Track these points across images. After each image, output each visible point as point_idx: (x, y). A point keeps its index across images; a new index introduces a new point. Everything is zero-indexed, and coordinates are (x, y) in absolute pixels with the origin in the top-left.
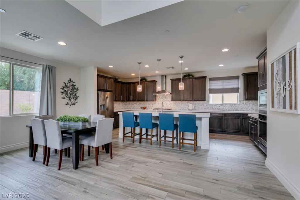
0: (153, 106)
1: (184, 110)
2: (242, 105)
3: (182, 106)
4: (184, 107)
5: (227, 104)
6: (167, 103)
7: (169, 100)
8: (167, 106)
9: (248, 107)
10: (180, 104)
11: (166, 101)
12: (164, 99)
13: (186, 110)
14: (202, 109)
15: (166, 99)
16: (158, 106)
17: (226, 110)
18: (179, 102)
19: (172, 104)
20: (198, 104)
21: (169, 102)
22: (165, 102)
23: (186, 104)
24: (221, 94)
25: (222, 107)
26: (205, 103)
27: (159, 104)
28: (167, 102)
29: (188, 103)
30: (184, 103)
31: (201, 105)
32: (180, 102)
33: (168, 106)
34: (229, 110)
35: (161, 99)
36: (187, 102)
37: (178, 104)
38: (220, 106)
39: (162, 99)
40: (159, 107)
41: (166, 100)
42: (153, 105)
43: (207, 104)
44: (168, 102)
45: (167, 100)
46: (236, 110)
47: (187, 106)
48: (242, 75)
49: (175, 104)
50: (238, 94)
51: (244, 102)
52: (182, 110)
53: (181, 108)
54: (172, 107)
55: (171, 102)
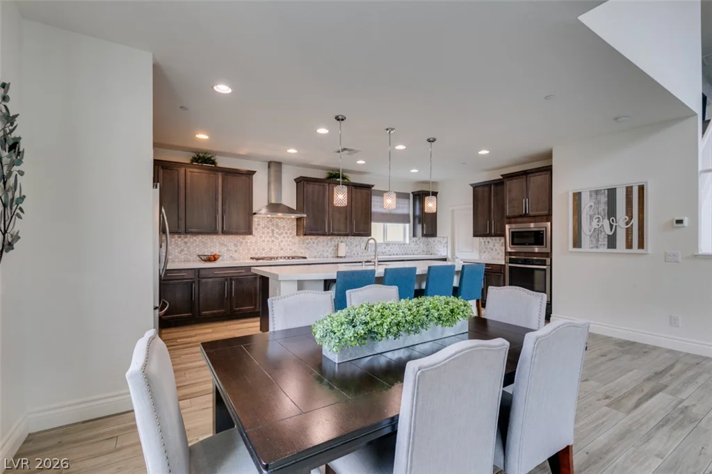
0: (236, 251)
1: (324, 257)
2: (413, 245)
3: (320, 248)
4: (323, 251)
5: (394, 244)
6: (282, 241)
7: (286, 233)
8: (282, 249)
9: (419, 247)
10: (314, 243)
11: (280, 235)
12: (273, 231)
13: (327, 257)
14: (357, 254)
15: (279, 229)
16: (254, 250)
17: (394, 255)
18: (311, 239)
19: (295, 244)
20: (351, 243)
21: (288, 237)
22: (277, 239)
23: (327, 244)
24: (382, 224)
25: (388, 248)
26: (363, 242)
27: (256, 242)
28: (280, 238)
29: (331, 242)
30: (323, 241)
31: (356, 246)
32: (314, 237)
33: (284, 248)
34: (397, 254)
35: (263, 228)
36: (329, 237)
37: (309, 242)
38: (385, 248)
39: (268, 228)
40: (256, 254)
42: (235, 245)
45: (282, 233)
46: (405, 254)
47: (329, 247)
48: (412, 193)
49: (303, 244)
50: (407, 225)
51: (415, 239)
52: (319, 257)
53: (318, 253)
54: (295, 252)
55: (293, 237)
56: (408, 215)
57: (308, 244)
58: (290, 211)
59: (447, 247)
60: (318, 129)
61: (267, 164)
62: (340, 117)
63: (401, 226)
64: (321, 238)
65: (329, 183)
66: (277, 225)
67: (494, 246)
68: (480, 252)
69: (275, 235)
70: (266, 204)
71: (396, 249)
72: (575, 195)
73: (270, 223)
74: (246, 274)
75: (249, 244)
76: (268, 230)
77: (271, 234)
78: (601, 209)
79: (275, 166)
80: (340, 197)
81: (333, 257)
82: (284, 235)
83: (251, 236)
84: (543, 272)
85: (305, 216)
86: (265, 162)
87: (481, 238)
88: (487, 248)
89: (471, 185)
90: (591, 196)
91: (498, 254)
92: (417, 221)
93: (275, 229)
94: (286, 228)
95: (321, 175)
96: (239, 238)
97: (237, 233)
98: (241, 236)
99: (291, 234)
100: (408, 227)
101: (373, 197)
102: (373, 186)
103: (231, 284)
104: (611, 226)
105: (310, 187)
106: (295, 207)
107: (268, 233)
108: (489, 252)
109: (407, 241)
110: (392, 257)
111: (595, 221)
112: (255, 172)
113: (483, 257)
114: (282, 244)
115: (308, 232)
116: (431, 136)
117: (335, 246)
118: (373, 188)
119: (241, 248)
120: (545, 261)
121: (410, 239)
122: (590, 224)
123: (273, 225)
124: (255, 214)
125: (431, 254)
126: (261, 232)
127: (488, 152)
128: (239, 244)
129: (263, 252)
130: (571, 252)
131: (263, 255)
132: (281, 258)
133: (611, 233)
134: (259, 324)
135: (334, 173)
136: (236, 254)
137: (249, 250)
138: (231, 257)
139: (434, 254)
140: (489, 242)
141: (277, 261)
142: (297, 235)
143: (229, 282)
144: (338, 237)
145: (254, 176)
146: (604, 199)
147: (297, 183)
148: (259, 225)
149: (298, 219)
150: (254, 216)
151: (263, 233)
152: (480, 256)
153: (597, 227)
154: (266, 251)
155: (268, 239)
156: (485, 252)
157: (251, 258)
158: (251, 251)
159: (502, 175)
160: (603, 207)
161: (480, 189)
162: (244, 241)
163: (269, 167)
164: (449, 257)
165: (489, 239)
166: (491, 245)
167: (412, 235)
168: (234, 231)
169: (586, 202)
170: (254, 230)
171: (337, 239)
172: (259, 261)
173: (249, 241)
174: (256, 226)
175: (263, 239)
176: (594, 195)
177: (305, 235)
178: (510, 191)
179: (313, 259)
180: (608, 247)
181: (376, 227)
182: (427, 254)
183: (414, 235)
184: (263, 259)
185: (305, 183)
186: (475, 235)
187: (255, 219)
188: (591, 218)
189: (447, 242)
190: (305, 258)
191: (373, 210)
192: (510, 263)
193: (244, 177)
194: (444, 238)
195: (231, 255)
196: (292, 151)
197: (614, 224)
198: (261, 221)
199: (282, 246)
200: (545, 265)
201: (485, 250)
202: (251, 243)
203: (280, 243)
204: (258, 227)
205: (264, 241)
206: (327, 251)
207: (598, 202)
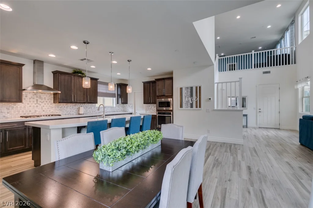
0: (8, 113)
1: (71, 115)
2: (117, 108)
3: (69, 110)
4: (71, 111)
5: (108, 107)
6: (44, 106)
7: (47, 102)
8: (44, 111)
9: (120, 108)
10: (65, 107)
11: (42, 102)
12: (37, 100)
13: (73, 114)
14: (90, 112)
15: (42, 99)
16: (23, 111)
17: (108, 112)
18: (63, 105)
19: (53, 108)
20: (86, 107)
21: (48, 104)
22: (40, 105)
23: (73, 107)
24: (102, 98)
26: (93, 106)
27: (25, 107)
28: (43, 105)
30: (70, 106)
31: (89, 108)
32: (65, 104)
33: (45, 110)
34: (110, 112)
35: (30, 99)
36: (74, 104)
37: (62, 107)
39: (34, 99)
41: (40, 102)
42: (8, 109)
43: (94, 107)
44: (45, 104)
45: (44, 102)
46: (114, 112)
47: (74, 109)
48: (117, 84)
49: (58, 107)
50: (114, 99)
51: (118, 105)
52: (68, 115)
53: (67, 113)
54: (52, 112)
55: (51, 104)
56: (115, 94)
57: (61, 108)
58: (49, 89)
59: (132, 108)
60: (71, 46)
61: (33, 61)
62: (86, 42)
63: (112, 98)
64: (69, 105)
65: (74, 76)
66: (40, 97)
67: (151, 108)
68: (146, 110)
69: (39, 102)
70: (32, 84)
71: (109, 110)
72: (180, 88)
73: (35, 96)
74: (17, 126)
75: (19, 108)
76: (34, 100)
77: (35, 102)
78: (188, 94)
79: (38, 63)
80: (86, 83)
81: (76, 114)
82: (45, 103)
83: (21, 104)
84: (170, 117)
85: (60, 92)
86: (32, 60)
87: (146, 104)
88: (149, 108)
89: (143, 82)
90: (185, 89)
91: (153, 111)
92: (119, 97)
93: (39, 99)
94: (47, 99)
95: (70, 71)
96: (12, 105)
97: (9, 101)
98: (12, 103)
99: (50, 102)
100: (115, 99)
101: (98, 84)
102: (98, 79)
103: (6, 134)
104: (192, 100)
105: (62, 77)
106: (52, 87)
107: (34, 102)
108: (149, 110)
109: (115, 106)
110: (108, 113)
111: (187, 98)
112: (24, 65)
113: (147, 112)
114: (43, 108)
115: (61, 101)
116: (129, 59)
117: (77, 109)
118: (98, 80)
119: (13, 111)
120: (171, 113)
121: (116, 105)
122: (185, 99)
123: (37, 97)
124: (24, 90)
125: (125, 111)
126: (28, 101)
127: (151, 69)
128: (10, 108)
129: (30, 113)
130: (180, 109)
131: (30, 115)
132: (44, 116)
133: (191, 103)
134: (31, 155)
135: (77, 71)
136: (8, 114)
137: (19, 112)
138: (4, 116)
139: (127, 111)
140: (149, 106)
141: (41, 117)
142: (54, 103)
143: (3, 132)
144: (79, 104)
145: (23, 67)
146: (189, 90)
147: (54, 74)
148: (26, 96)
149: (54, 94)
150: (23, 91)
151: (30, 102)
152: (146, 112)
153: (187, 100)
154: (32, 112)
155: (34, 105)
156: (148, 110)
157: (21, 117)
158: (21, 112)
159: (155, 79)
160: (189, 93)
161: (146, 84)
162: (15, 107)
163: (34, 63)
164: (133, 112)
165: (149, 105)
166: (150, 107)
167: (117, 103)
168: (7, 100)
169: (184, 91)
170: (23, 100)
171: (78, 105)
172: (27, 118)
173: (19, 106)
174: (25, 97)
175: (30, 105)
176: (186, 89)
177: (60, 103)
178: (158, 85)
179: (64, 116)
180: (191, 108)
181: (100, 99)
182: (123, 112)
183: (118, 103)
184: (30, 117)
185: (59, 74)
186: (144, 103)
187: (24, 93)
188: (186, 97)
189: (132, 106)
190: (60, 115)
191: (98, 91)
192: (158, 114)
193: (15, 67)
194: (131, 104)
195: (4, 115)
196: (52, 56)
197: (192, 99)
198: (28, 94)
199: (44, 109)
200: (171, 115)
201: (148, 109)
202: (21, 107)
203: (42, 108)
204: (26, 98)
205: (30, 106)
206: (73, 111)
207: (188, 92)
